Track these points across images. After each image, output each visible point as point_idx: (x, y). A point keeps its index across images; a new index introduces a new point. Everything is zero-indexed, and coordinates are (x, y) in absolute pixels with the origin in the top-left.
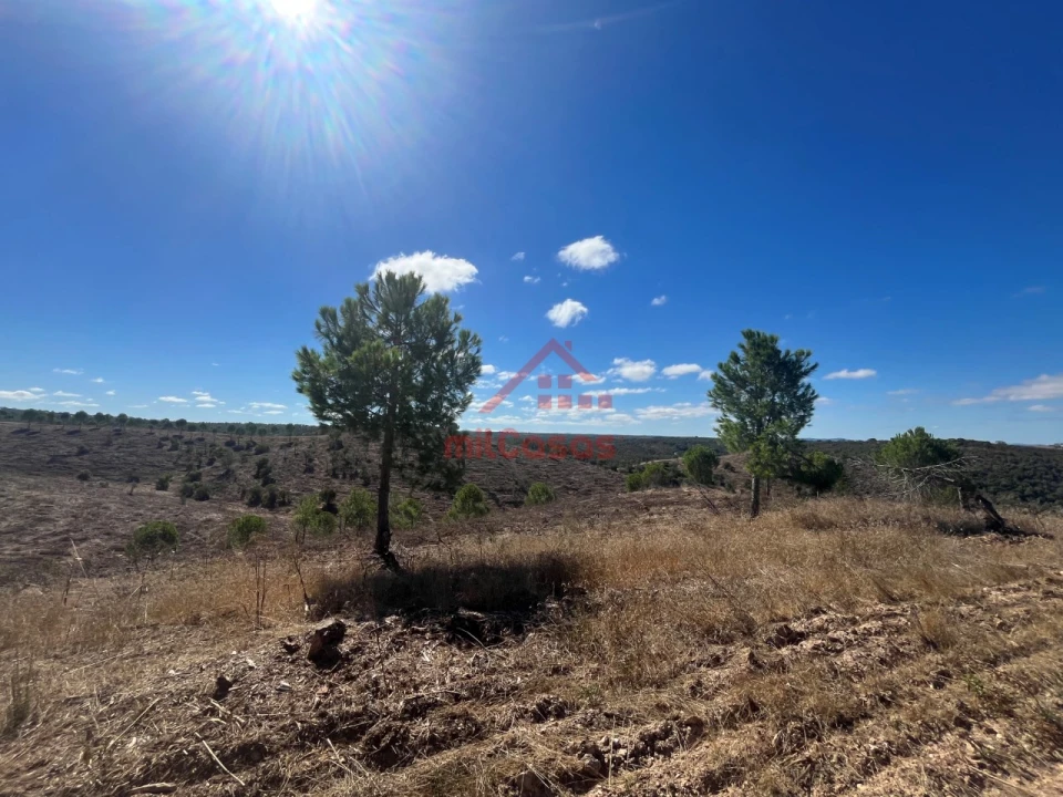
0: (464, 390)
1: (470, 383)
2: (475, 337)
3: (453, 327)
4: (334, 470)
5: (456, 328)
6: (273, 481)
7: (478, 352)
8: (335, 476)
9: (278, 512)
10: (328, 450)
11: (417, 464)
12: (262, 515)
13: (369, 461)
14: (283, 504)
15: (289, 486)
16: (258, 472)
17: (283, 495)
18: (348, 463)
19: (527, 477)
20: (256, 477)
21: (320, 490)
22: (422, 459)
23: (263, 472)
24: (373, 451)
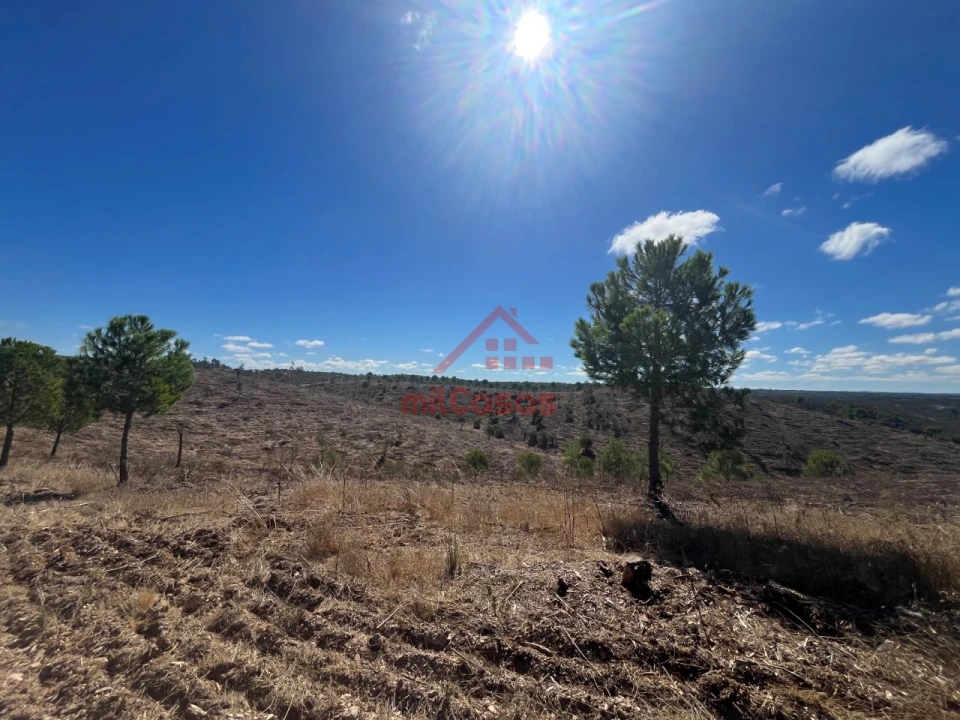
0: (733, 346)
1: (741, 338)
2: (745, 289)
3: (718, 282)
4: (589, 422)
5: (722, 283)
6: (544, 428)
7: (749, 304)
8: (591, 427)
9: (548, 452)
10: (584, 404)
11: (687, 422)
12: (538, 453)
13: (619, 415)
14: (552, 446)
15: (555, 432)
16: (534, 419)
17: (552, 439)
18: (600, 416)
19: (802, 442)
20: (533, 423)
21: (579, 438)
22: (694, 416)
23: (537, 420)
24: (622, 406)
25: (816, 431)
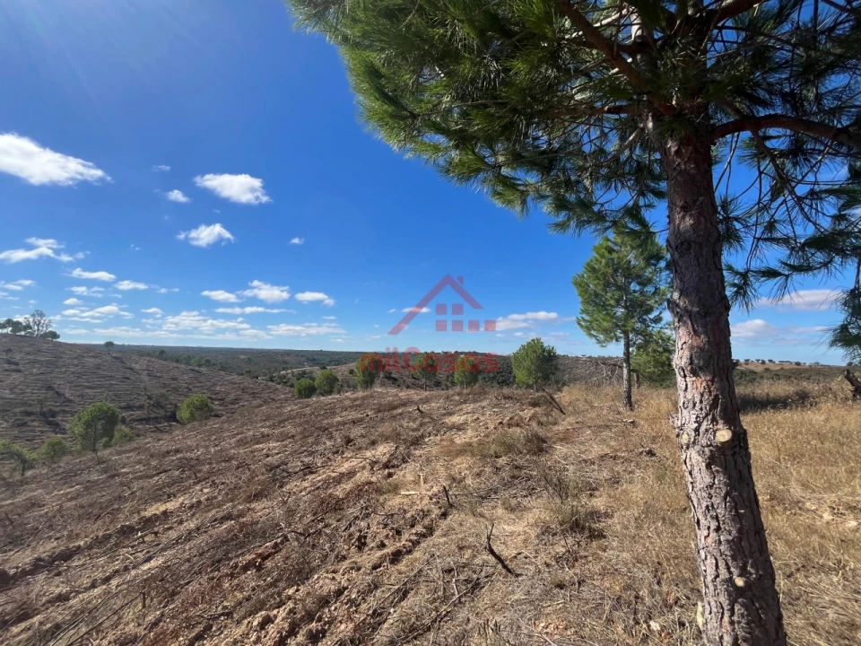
25: (174, 379)
